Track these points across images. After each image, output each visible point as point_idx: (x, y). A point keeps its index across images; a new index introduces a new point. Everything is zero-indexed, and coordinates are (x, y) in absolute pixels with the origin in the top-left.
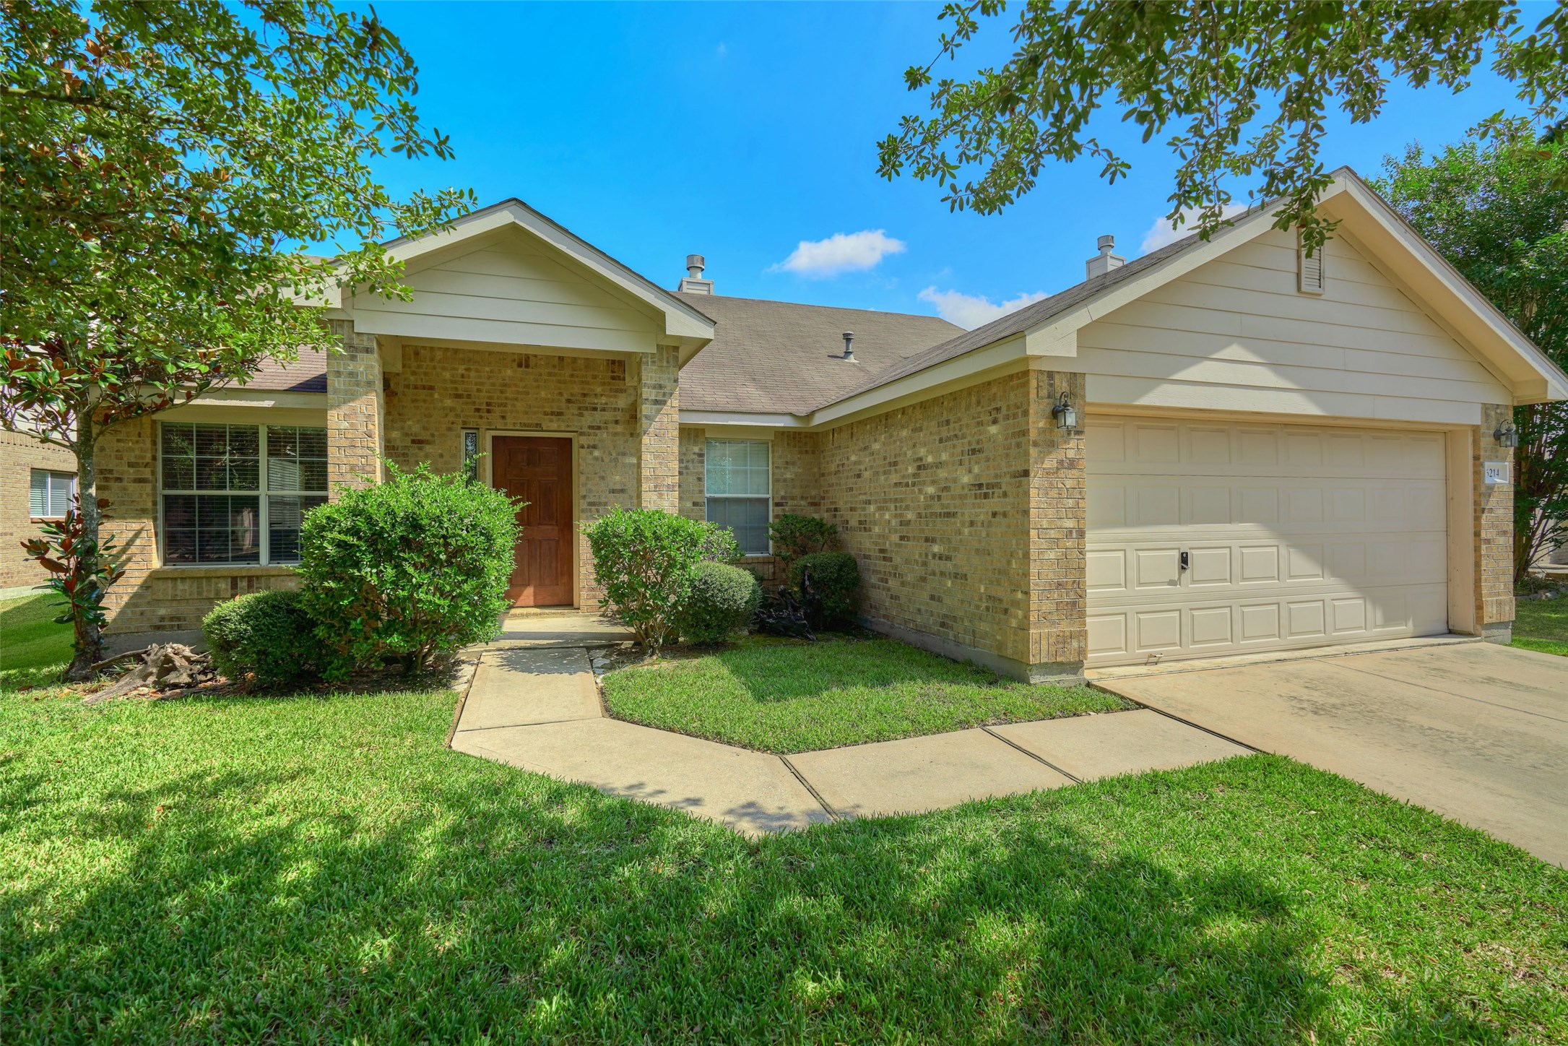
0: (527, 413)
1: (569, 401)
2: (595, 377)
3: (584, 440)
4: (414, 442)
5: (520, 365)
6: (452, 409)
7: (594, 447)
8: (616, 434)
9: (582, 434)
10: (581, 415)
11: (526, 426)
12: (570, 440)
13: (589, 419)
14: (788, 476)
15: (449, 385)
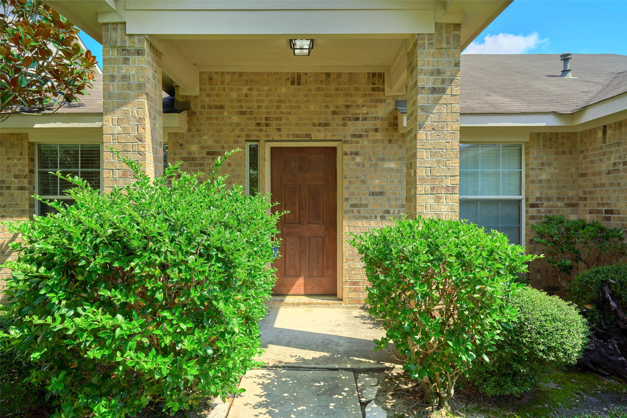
0: (298, 125)
1: (334, 113)
2: (357, 89)
3: (347, 148)
4: (208, 153)
5: (293, 83)
6: (238, 125)
7: (357, 154)
8: (375, 141)
9: (346, 142)
10: (345, 125)
11: (298, 138)
12: (334, 149)
13: (352, 128)
14: (544, 177)
15: (235, 104)
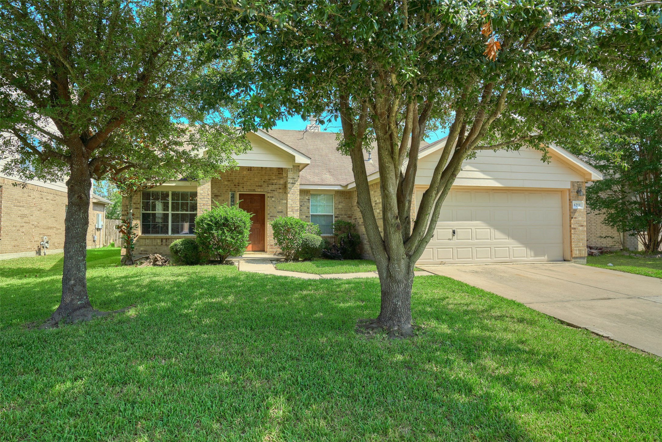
0: (250, 186)
1: (264, 182)
2: (273, 173)
3: (269, 195)
4: (215, 196)
5: (248, 170)
6: (227, 185)
7: (272, 197)
8: (280, 193)
9: (268, 193)
10: (268, 186)
11: (250, 190)
12: (264, 195)
13: (271, 187)
14: (340, 207)
15: (226, 177)
